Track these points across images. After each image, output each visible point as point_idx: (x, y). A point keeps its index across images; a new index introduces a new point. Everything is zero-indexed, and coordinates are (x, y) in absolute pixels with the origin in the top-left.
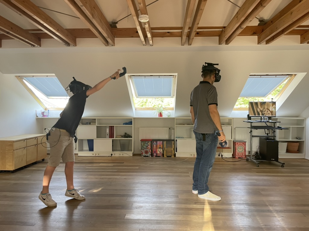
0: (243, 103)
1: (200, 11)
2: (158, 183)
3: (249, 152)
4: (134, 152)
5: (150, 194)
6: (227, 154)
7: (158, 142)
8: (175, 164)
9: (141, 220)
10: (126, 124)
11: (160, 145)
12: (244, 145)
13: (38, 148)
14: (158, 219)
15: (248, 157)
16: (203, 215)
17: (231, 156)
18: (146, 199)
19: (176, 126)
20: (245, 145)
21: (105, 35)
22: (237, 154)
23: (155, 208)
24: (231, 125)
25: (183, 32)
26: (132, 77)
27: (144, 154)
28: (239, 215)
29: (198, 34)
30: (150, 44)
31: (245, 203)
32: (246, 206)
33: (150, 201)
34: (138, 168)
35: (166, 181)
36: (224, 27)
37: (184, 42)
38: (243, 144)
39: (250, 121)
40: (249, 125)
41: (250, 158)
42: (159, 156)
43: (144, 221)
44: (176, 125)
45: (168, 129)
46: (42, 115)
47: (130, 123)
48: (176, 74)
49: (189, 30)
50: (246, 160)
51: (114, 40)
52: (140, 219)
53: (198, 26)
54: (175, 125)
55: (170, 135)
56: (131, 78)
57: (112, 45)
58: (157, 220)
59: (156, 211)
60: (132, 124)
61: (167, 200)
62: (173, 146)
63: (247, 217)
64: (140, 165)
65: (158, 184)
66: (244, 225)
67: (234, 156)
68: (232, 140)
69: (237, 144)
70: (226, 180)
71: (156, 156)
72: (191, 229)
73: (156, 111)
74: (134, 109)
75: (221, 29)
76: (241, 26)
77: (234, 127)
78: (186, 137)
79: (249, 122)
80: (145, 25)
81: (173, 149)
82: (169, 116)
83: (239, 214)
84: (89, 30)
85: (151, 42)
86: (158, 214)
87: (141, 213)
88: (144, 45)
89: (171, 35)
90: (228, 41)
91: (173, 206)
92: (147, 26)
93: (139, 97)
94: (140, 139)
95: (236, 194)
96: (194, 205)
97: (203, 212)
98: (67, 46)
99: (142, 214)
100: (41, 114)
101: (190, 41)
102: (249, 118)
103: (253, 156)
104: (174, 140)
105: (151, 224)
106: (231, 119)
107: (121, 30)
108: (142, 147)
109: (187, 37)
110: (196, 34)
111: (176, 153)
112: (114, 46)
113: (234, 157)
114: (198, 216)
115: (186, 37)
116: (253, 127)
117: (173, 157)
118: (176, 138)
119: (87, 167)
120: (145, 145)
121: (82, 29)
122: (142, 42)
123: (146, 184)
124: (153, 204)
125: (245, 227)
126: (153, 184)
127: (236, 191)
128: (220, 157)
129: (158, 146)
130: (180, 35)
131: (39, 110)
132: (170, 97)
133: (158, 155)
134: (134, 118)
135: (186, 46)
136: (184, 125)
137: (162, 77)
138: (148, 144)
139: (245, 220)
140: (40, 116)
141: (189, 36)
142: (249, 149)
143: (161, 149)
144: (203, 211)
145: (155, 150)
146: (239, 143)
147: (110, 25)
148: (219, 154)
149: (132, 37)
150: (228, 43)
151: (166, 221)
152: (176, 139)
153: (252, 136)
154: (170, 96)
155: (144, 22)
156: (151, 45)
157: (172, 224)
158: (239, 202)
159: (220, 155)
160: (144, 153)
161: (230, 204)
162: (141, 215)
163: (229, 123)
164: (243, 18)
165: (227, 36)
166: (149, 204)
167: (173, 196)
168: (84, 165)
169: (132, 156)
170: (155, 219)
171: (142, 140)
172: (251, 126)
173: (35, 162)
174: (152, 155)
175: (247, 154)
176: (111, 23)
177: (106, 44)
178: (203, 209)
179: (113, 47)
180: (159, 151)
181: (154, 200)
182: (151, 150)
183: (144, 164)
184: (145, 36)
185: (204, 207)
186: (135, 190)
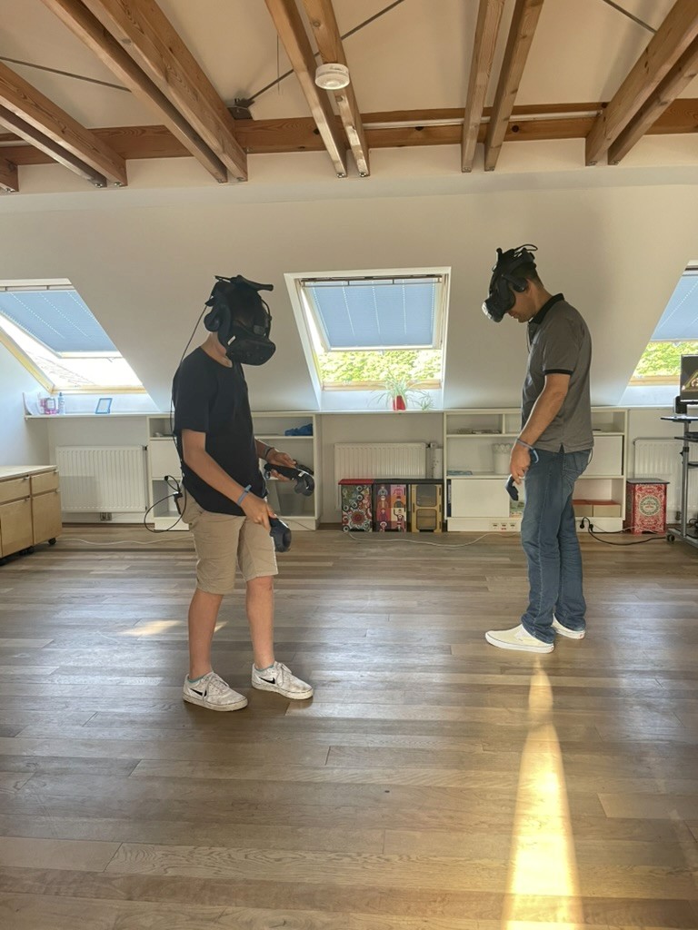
0: (663, 363)
1: (520, 44)
2: (389, 611)
3: (678, 515)
4: (319, 519)
5: (367, 642)
6: (609, 523)
7: (393, 487)
8: (446, 552)
9: (335, 719)
10: (295, 432)
11: (399, 497)
12: (662, 494)
13: (34, 508)
14: (386, 717)
15: (673, 530)
16: (526, 705)
17: (620, 528)
18: (354, 656)
19: (448, 438)
20: (665, 494)
21: (213, 143)
22: (637, 521)
23: (381, 686)
24: (623, 431)
25: (465, 126)
26: (307, 283)
27: (351, 524)
28: (638, 707)
29: (516, 131)
30: (361, 170)
31: (660, 671)
32: (661, 681)
33: (365, 663)
34: (330, 564)
35: (415, 603)
36: (604, 105)
37: (471, 158)
38: (659, 489)
39: (683, 417)
40: (680, 430)
41: (679, 533)
42: (397, 530)
43: (345, 724)
44: (448, 433)
45: (425, 446)
46: (41, 409)
47: (308, 430)
48: (448, 270)
49: (487, 119)
50: (665, 540)
51: (245, 160)
52: (333, 716)
53: (516, 104)
54: (446, 436)
55: (430, 465)
56: (304, 286)
57: (240, 179)
58: (385, 721)
59: (381, 692)
60: (312, 435)
61: (416, 661)
62: (439, 498)
63: (664, 713)
64: (338, 557)
65: (389, 613)
66: (655, 737)
67: (628, 526)
68: (624, 477)
69: (640, 489)
70: (602, 600)
71: (386, 530)
72: (487, 748)
73: (387, 391)
74: (317, 388)
75: (594, 113)
76: (658, 98)
77: (631, 440)
78: (479, 470)
79: (680, 420)
80: (339, 103)
81: (437, 508)
82: (426, 407)
83: (638, 705)
84: (162, 131)
85: (362, 163)
86: (388, 702)
87: (336, 699)
88: (340, 174)
89: (428, 137)
90: (615, 152)
91: (437, 678)
92: (345, 105)
93: (333, 349)
94: (339, 478)
95: (632, 641)
96: (497, 676)
97: (527, 698)
98: (99, 185)
99: (337, 702)
100: (38, 405)
101: (490, 153)
102: (681, 407)
103: (691, 525)
104: (443, 480)
105: (366, 732)
106: (624, 413)
107: (267, 125)
108: (344, 501)
109: (478, 141)
110: (508, 132)
111: (449, 518)
112: (247, 180)
113: (629, 531)
114: (511, 709)
115: (475, 141)
116: (692, 435)
117: (438, 530)
118: (449, 473)
119: (180, 563)
120: (354, 495)
121: (143, 129)
122: (334, 163)
123: (354, 612)
124: (373, 674)
125: (657, 746)
126: (375, 613)
127: (633, 632)
128: (586, 529)
129: (394, 500)
130: (458, 137)
131: (35, 393)
132: (430, 346)
133: (393, 528)
134: (320, 416)
135: (478, 175)
136: (472, 433)
137: (403, 281)
138: (363, 493)
139: (658, 722)
140: (38, 413)
141: (485, 138)
142: (678, 504)
143: (403, 509)
144: (528, 694)
145: (383, 511)
146: (644, 487)
147: (229, 109)
148: (583, 521)
149: (302, 149)
150: (615, 159)
151: (410, 725)
152: (449, 477)
153: (689, 464)
154: (430, 343)
155: (334, 90)
156: (362, 174)
157: (429, 732)
158: (639, 667)
159: (586, 525)
160: (350, 521)
161: (614, 674)
162: (337, 705)
163: (617, 423)
164: (667, 68)
165: (614, 134)
166: (361, 673)
167: (435, 648)
168: (172, 557)
169: (314, 528)
170: (377, 717)
171: (344, 483)
172: (687, 432)
173: (28, 549)
174: (375, 526)
175: (670, 519)
176: (232, 105)
177: (221, 176)
178: (526, 689)
179: (243, 184)
180: (397, 514)
181: (375, 661)
182: (372, 512)
183: (349, 554)
184: (344, 146)
185: (529, 681)
186: (321, 629)
